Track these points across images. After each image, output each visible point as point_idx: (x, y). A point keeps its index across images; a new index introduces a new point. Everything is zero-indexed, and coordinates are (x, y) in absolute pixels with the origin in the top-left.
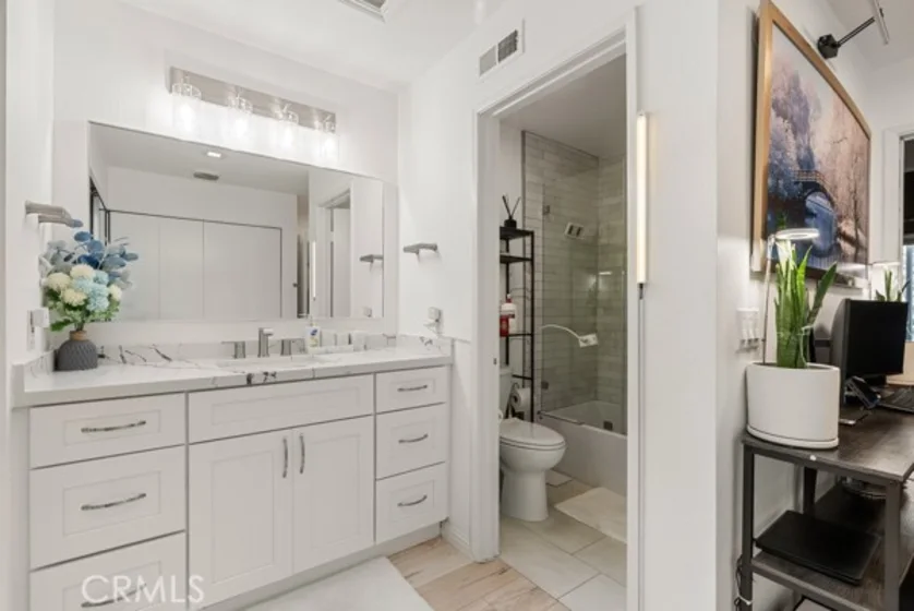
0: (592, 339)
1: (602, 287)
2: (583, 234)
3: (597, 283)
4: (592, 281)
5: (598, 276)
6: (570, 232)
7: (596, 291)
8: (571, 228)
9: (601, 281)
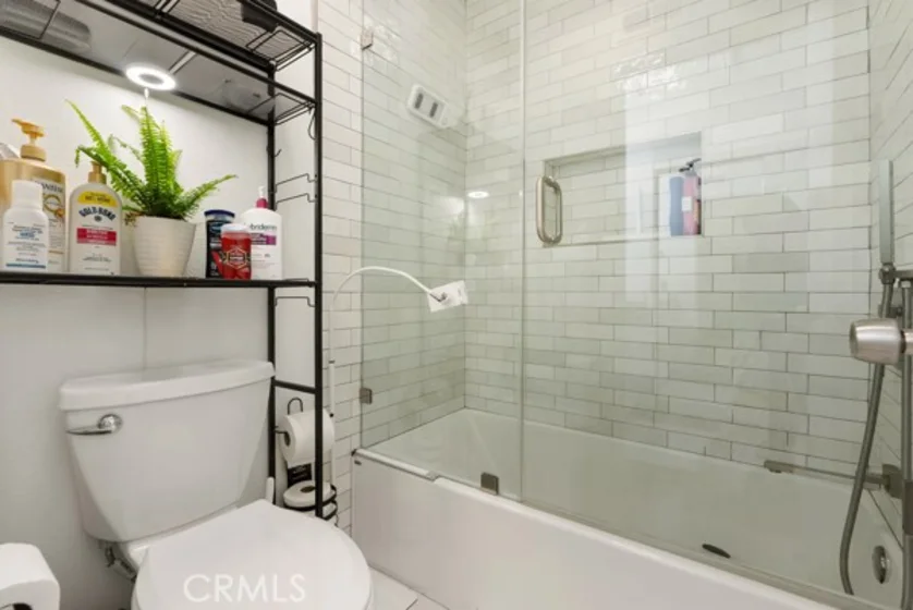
0: (456, 292)
1: (472, 220)
2: (441, 114)
3: (466, 213)
4: (456, 206)
5: (467, 201)
6: (418, 105)
7: (462, 226)
8: (420, 98)
9: (471, 209)
